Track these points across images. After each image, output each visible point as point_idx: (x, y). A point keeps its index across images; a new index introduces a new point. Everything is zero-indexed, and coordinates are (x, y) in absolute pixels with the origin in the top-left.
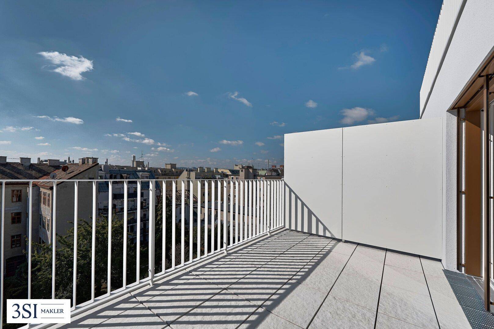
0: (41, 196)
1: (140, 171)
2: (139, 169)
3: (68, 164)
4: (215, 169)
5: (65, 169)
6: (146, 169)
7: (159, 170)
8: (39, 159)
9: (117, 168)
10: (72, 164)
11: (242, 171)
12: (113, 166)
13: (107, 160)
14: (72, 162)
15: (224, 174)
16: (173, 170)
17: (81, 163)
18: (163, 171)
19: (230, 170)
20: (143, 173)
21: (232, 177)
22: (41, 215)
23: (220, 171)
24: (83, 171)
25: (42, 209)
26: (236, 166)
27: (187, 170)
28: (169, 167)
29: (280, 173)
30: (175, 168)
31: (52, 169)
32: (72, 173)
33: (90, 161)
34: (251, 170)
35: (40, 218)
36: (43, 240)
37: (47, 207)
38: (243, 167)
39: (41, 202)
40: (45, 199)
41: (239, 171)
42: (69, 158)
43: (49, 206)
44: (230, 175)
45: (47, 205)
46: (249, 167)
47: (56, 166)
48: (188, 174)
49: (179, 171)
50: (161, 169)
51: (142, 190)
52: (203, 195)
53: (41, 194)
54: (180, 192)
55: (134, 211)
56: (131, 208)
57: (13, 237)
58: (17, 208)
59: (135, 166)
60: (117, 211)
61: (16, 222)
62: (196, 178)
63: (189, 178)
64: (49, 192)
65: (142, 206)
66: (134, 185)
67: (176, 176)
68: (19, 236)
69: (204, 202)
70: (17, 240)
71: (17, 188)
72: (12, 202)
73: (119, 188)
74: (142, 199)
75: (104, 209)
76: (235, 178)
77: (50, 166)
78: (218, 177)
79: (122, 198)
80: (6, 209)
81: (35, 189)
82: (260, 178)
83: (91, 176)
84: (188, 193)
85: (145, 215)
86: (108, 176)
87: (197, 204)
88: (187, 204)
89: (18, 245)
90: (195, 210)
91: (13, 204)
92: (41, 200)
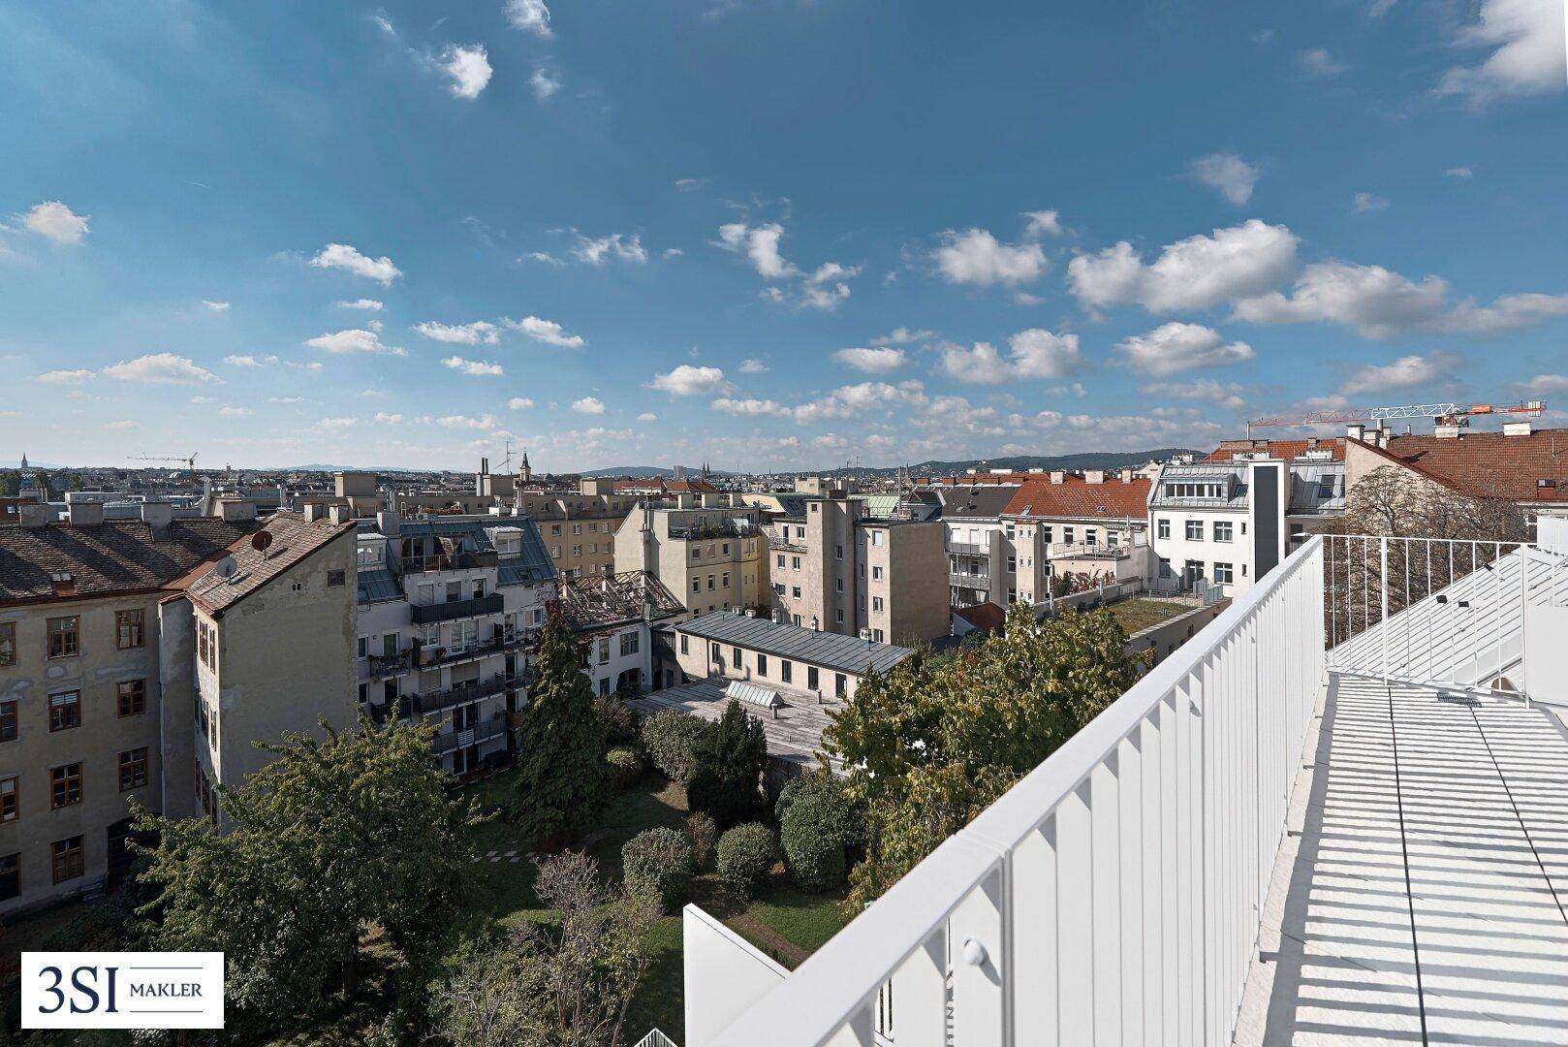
0: (195, 633)
1: (494, 522)
2: (494, 510)
4: (731, 496)
5: (263, 539)
6: (515, 512)
7: (562, 503)
11: (815, 508)
15: (761, 512)
16: (605, 499)
17: (311, 517)
18: (575, 505)
19: (781, 498)
20: (502, 528)
21: (785, 523)
22: (197, 690)
23: (748, 500)
24: (311, 553)
25: (199, 673)
26: (801, 479)
27: (642, 506)
28: (593, 488)
29: (944, 503)
30: (610, 495)
31: (231, 530)
32: (280, 558)
33: (334, 515)
34: (843, 506)
35: (197, 703)
36: (203, 773)
37: (209, 669)
39: (196, 650)
40: (204, 642)
41: (803, 507)
43: (214, 668)
44: (780, 517)
45: (209, 664)
46: (836, 496)
47: (244, 521)
48: (646, 517)
49: (618, 504)
50: (565, 496)
51: (498, 586)
52: (694, 587)
53: (195, 625)
54: (624, 579)
55: (475, 659)
56: (466, 648)
57: (124, 757)
58: (133, 666)
59: (489, 494)
60: (423, 661)
61: (132, 709)
62: (670, 532)
63: (649, 530)
64: (213, 626)
65: (498, 640)
66: (475, 574)
67: (612, 521)
68: (142, 752)
69: (696, 611)
70: (136, 766)
71: (130, 604)
72: (119, 649)
73: (428, 585)
74: (498, 618)
75: (383, 659)
76: (793, 529)
77: (227, 522)
78: (742, 523)
79: (438, 620)
80: (102, 672)
81: (177, 609)
82: (874, 532)
83: (333, 566)
84: (647, 583)
85: (510, 664)
86: (397, 546)
87: (676, 619)
88: (642, 620)
89: (139, 782)
90: (668, 640)
91: (122, 656)
92: (196, 645)
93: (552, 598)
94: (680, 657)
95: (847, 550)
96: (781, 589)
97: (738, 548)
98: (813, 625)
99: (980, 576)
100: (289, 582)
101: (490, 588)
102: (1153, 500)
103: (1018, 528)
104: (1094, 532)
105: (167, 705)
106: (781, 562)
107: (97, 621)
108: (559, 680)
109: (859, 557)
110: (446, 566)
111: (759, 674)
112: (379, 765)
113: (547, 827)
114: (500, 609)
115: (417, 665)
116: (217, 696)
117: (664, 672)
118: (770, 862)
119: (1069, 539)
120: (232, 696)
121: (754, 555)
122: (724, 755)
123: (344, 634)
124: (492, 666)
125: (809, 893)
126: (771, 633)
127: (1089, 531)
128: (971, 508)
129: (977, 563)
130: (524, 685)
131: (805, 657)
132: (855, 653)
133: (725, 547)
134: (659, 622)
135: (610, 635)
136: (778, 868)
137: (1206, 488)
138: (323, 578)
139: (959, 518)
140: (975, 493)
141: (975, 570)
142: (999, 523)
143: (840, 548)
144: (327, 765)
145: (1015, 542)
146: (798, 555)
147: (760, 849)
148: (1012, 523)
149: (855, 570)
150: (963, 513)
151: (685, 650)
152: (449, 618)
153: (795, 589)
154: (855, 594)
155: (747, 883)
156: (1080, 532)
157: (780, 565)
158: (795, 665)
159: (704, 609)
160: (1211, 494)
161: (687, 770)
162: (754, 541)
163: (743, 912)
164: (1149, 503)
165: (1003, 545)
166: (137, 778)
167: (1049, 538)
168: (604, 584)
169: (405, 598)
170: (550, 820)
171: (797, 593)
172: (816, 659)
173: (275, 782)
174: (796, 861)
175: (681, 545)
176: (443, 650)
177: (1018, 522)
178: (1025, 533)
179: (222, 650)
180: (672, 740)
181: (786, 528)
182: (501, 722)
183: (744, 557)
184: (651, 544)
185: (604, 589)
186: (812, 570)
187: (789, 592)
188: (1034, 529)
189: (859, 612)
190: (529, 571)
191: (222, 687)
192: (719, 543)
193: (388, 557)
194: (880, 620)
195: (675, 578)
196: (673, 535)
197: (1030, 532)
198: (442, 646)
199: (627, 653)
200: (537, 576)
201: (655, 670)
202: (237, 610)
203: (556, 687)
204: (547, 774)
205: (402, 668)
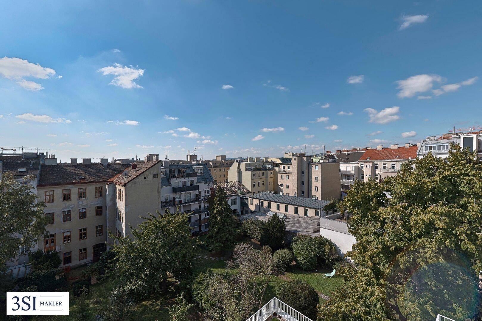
0: (116, 192)
1: (194, 165)
2: (194, 162)
3: (136, 162)
4: (264, 159)
5: (134, 167)
6: (200, 162)
7: (211, 163)
8: (113, 158)
9: (175, 163)
10: (139, 162)
11: (295, 159)
12: (171, 161)
13: (167, 156)
14: (139, 160)
15: (274, 163)
16: (223, 161)
17: (146, 161)
18: (215, 163)
19: (280, 159)
20: (198, 167)
21: (283, 165)
22: (117, 208)
23: (270, 160)
24: (149, 168)
25: (117, 204)
26: (286, 154)
27: (237, 162)
28: (219, 159)
29: (337, 158)
30: (225, 160)
31: (124, 167)
32: (140, 171)
33: (154, 158)
34: (305, 158)
35: (117, 212)
36: (119, 231)
37: (121, 201)
38: (294, 155)
39: (116, 197)
40: (119, 194)
41: (290, 160)
42: (136, 156)
43: (123, 201)
44: (281, 164)
45: (121, 200)
46: (302, 155)
47: (127, 164)
48: (238, 165)
49: (228, 162)
50: (212, 161)
51: (197, 183)
52: (254, 185)
53: (116, 190)
54: (231, 184)
55: (191, 204)
56: (188, 201)
57: (97, 227)
58: (99, 202)
59: (190, 160)
60: (176, 204)
61: (99, 214)
62: (246, 168)
63: (239, 169)
64: (123, 188)
65: (197, 198)
66: (191, 179)
67: (226, 168)
68: (101, 226)
69: (254, 193)
70: (100, 230)
71: (99, 185)
72: (96, 197)
73: (177, 182)
74: (197, 192)
75: (165, 202)
76: (286, 167)
77: (122, 164)
78: (268, 166)
79: (181, 192)
80: (92, 204)
81: (111, 186)
82: (315, 166)
83: (155, 173)
84: (238, 184)
85: (200, 207)
86: (168, 171)
87: (248, 195)
88: (238, 195)
89: (100, 234)
90: (246, 201)
91: (97, 199)
92: (116, 195)
93: (212, 187)
94: (250, 206)
95: (306, 172)
96: (282, 185)
97: (267, 174)
98: (295, 195)
99: (350, 180)
100: (143, 176)
101: (195, 183)
102: (419, 152)
103: (365, 165)
104: (395, 164)
105: (108, 213)
106: (282, 177)
107: (91, 189)
108: (222, 205)
109: (309, 174)
110: (182, 177)
111: (277, 210)
112: (175, 223)
113: (218, 248)
114: (198, 189)
115: (174, 205)
116: (124, 208)
117: (245, 210)
118: (292, 260)
119: (385, 167)
120: (128, 208)
121: (272, 176)
122: (273, 229)
123: (157, 192)
124: (195, 206)
125: (305, 271)
126: (280, 198)
127: (393, 164)
128: (347, 159)
129: (349, 177)
130: (204, 212)
131: (294, 204)
132: (311, 202)
133: (263, 174)
134: (243, 195)
135: (228, 199)
136: (294, 263)
137: (442, 147)
138: (152, 176)
139: (343, 163)
140: (348, 155)
141: (348, 179)
142: (358, 163)
143: (303, 172)
144: (160, 222)
145: (364, 169)
146: (288, 175)
147: (289, 256)
148: (363, 163)
149: (308, 178)
150: (344, 161)
151: (252, 203)
152: (183, 191)
153: (287, 185)
154: (308, 186)
155: (284, 266)
156: (389, 165)
157: (282, 178)
158: (290, 206)
159: (257, 192)
160: (444, 148)
161: (258, 235)
162: (273, 171)
163: (283, 274)
164: (417, 153)
165: (359, 171)
166: (100, 233)
167: (377, 167)
168: (225, 185)
169: (171, 185)
170: (219, 246)
171: (287, 186)
172: (297, 204)
173: (145, 227)
174: (301, 260)
175: (250, 173)
176: (181, 201)
177: (365, 163)
178: (368, 166)
179: (126, 195)
180: (253, 226)
181: (284, 167)
182: (198, 222)
183: (269, 176)
184: (240, 173)
185: (226, 186)
186: (293, 178)
187: (285, 186)
188: (371, 165)
189: (309, 191)
190: (206, 179)
191: (126, 205)
192: (261, 172)
193: (166, 174)
194: (317, 194)
195: (247, 183)
196: (247, 170)
197: (370, 166)
198: (181, 200)
199: (233, 205)
200: (208, 180)
201: (242, 210)
202: (129, 184)
203: (220, 207)
204: (217, 233)
205: (170, 205)
